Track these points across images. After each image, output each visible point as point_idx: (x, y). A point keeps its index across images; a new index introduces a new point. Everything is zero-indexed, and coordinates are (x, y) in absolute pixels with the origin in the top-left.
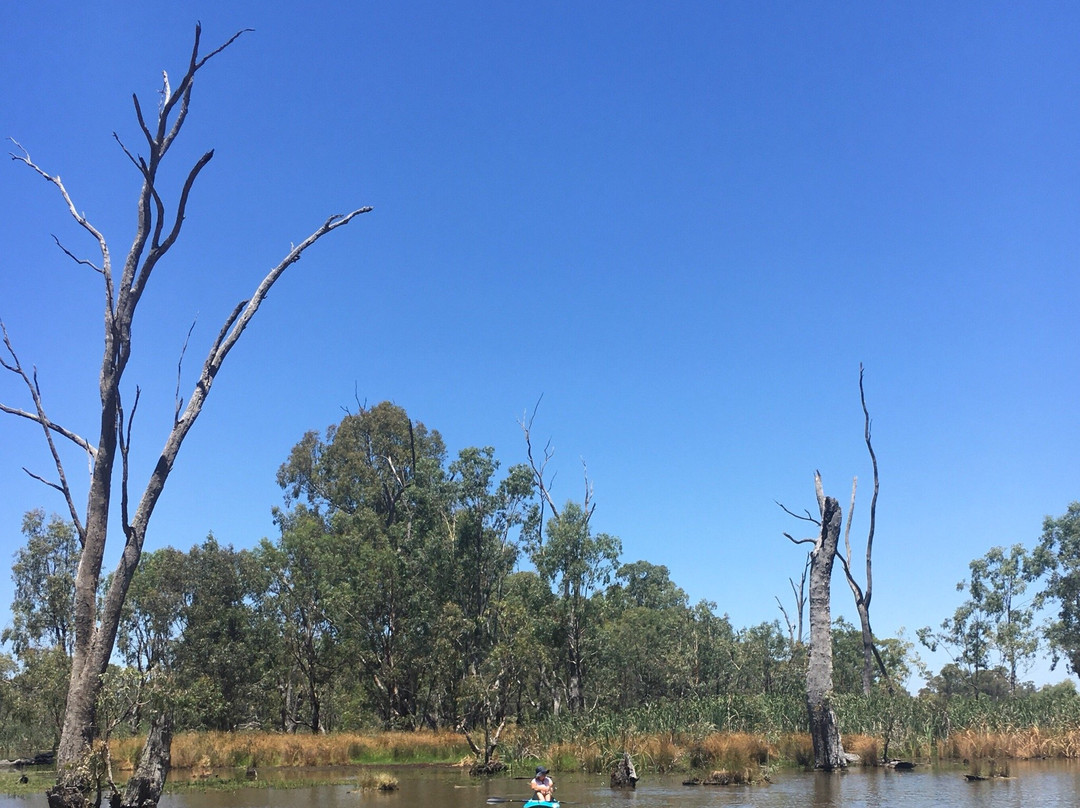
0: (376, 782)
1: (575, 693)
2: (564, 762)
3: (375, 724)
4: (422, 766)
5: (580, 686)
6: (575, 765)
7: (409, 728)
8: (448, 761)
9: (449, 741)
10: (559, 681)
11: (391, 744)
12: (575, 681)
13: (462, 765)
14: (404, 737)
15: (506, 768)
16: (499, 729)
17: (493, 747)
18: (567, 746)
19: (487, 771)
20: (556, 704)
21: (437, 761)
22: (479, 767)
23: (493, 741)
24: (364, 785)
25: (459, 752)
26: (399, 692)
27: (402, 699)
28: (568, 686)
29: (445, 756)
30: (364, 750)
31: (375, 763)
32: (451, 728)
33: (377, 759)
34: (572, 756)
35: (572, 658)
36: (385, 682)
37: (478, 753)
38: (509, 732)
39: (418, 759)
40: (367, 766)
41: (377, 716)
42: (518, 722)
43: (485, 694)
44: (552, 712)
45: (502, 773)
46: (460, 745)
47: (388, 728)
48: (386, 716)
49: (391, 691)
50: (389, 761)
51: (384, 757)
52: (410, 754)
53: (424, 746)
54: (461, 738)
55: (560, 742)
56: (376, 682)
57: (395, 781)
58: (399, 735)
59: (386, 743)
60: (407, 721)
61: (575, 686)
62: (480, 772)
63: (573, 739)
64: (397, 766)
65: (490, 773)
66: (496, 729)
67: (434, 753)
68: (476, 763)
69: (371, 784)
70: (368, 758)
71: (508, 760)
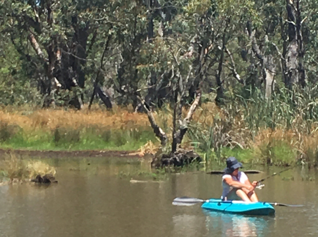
0: (28, 172)
1: (292, 64)
2: (277, 152)
3: (30, 98)
4: (91, 154)
5: (301, 55)
6: (291, 157)
7: (74, 104)
8: (124, 148)
9: (126, 122)
10: (273, 48)
11: (51, 125)
12: (294, 48)
13: (142, 153)
14: (68, 116)
15: (199, 159)
16: (192, 107)
17: (183, 131)
18: (280, 132)
19: (175, 162)
20: (269, 78)
21: (110, 148)
22: (164, 156)
23: (183, 124)
24: (12, 176)
25: (137, 137)
26: (63, 56)
27: (66, 66)
28: (285, 53)
29: (120, 142)
30: (16, 131)
31: (29, 148)
32: (130, 105)
33: (32, 144)
34: (287, 144)
35: (290, 17)
36: (45, 45)
37: (162, 138)
38: (205, 112)
39: (85, 145)
40: (18, 152)
41: (35, 89)
42: (217, 101)
43: (174, 61)
44: (263, 89)
45: (194, 165)
46: (140, 128)
47: (47, 104)
48: (45, 88)
49: (51, 56)
50: (48, 146)
51: (41, 141)
52: (75, 138)
53: (93, 128)
54: (142, 119)
55: (272, 126)
56: (33, 44)
57: (53, 171)
58: (61, 113)
59: (44, 123)
60: (72, 94)
61: (294, 55)
62: (165, 163)
63: (289, 125)
64: (57, 153)
65: (178, 164)
66: (187, 107)
67: (107, 138)
68: (159, 151)
69: (21, 174)
70: (21, 141)
71: (203, 149)
